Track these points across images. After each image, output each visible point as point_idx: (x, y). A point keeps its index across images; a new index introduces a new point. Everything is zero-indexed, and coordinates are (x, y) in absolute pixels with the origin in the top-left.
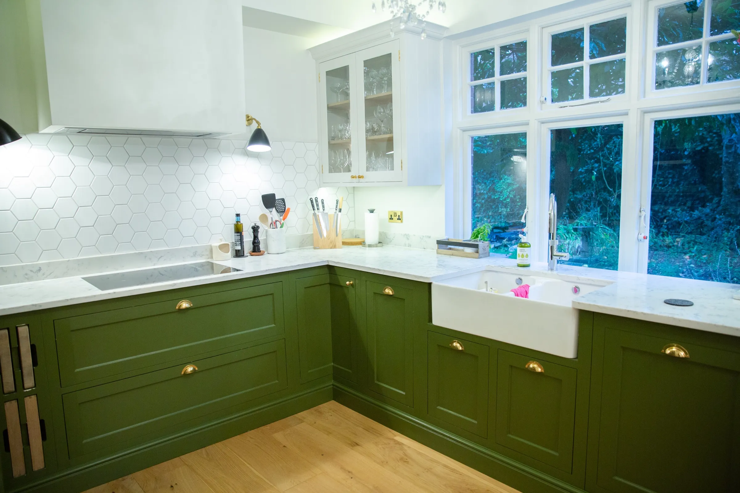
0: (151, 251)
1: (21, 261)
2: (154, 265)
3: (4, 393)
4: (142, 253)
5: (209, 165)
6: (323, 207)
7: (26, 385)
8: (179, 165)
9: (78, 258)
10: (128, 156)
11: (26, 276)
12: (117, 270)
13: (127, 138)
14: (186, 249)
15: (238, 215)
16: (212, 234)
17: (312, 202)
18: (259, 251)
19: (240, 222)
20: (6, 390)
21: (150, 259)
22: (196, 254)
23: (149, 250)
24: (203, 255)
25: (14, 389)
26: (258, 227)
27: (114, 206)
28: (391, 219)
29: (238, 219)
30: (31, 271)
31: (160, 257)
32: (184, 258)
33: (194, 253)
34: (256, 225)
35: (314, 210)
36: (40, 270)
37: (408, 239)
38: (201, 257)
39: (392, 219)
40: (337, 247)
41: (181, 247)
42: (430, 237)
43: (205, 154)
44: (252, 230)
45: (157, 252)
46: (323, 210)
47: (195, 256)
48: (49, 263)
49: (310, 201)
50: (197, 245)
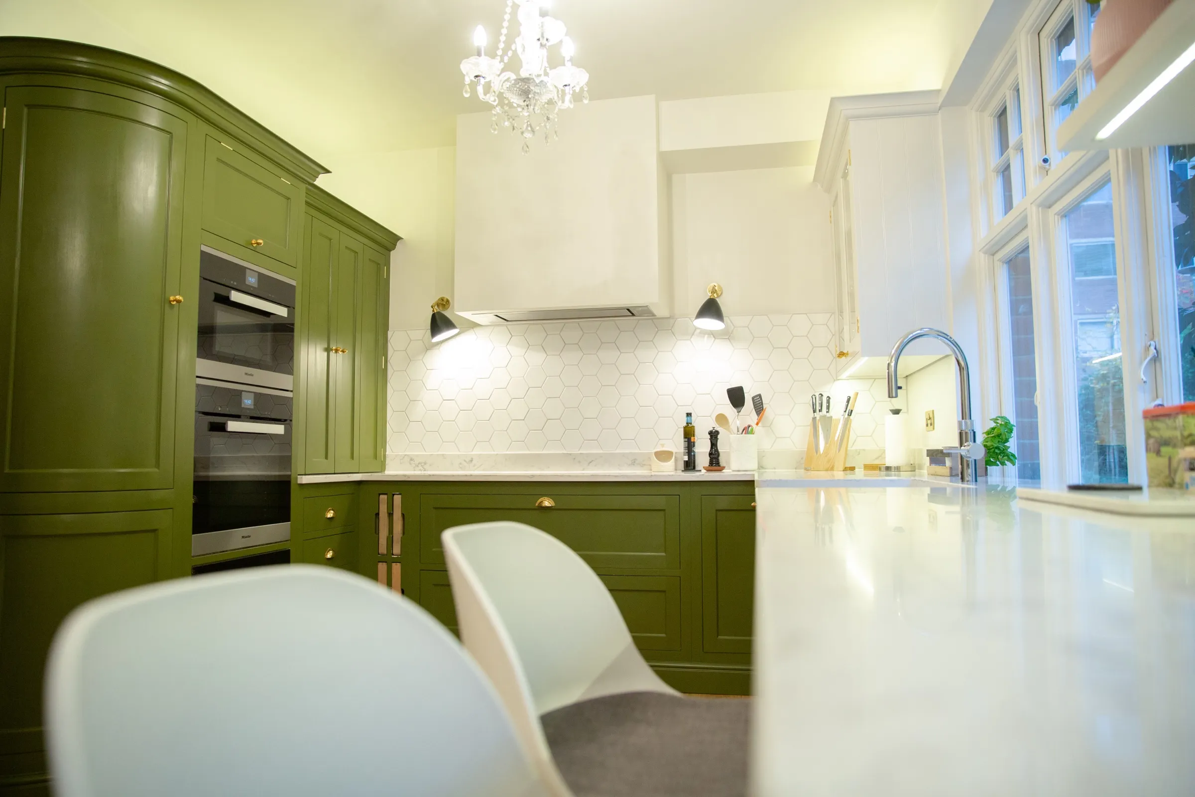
0: (581, 453)
1: (459, 450)
2: (583, 470)
3: (379, 554)
4: (570, 454)
5: (659, 352)
6: (828, 407)
7: (394, 552)
8: (621, 353)
9: (508, 453)
10: (564, 344)
11: (461, 466)
12: (543, 470)
13: (563, 324)
14: (623, 455)
15: (689, 415)
16: (660, 439)
17: (813, 400)
18: (718, 464)
19: (691, 424)
20: (380, 552)
21: (579, 462)
22: (634, 462)
23: (579, 452)
24: (645, 465)
25: (385, 552)
26: (717, 433)
27: (546, 398)
29: (688, 420)
30: (465, 461)
31: (590, 461)
32: (619, 465)
33: (633, 461)
34: (715, 429)
35: (815, 413)
36: (472, 461)
38: (642, 466)
39: (928, 425)
40: (835, 468)
41: (618, 451)
43: (654, 337)
44: (709, 437)
45: (588, 455)
46: (827, 412)
47: (634, 465)
48: (481, 454)
49: (811, 399)
50: (637, 451)
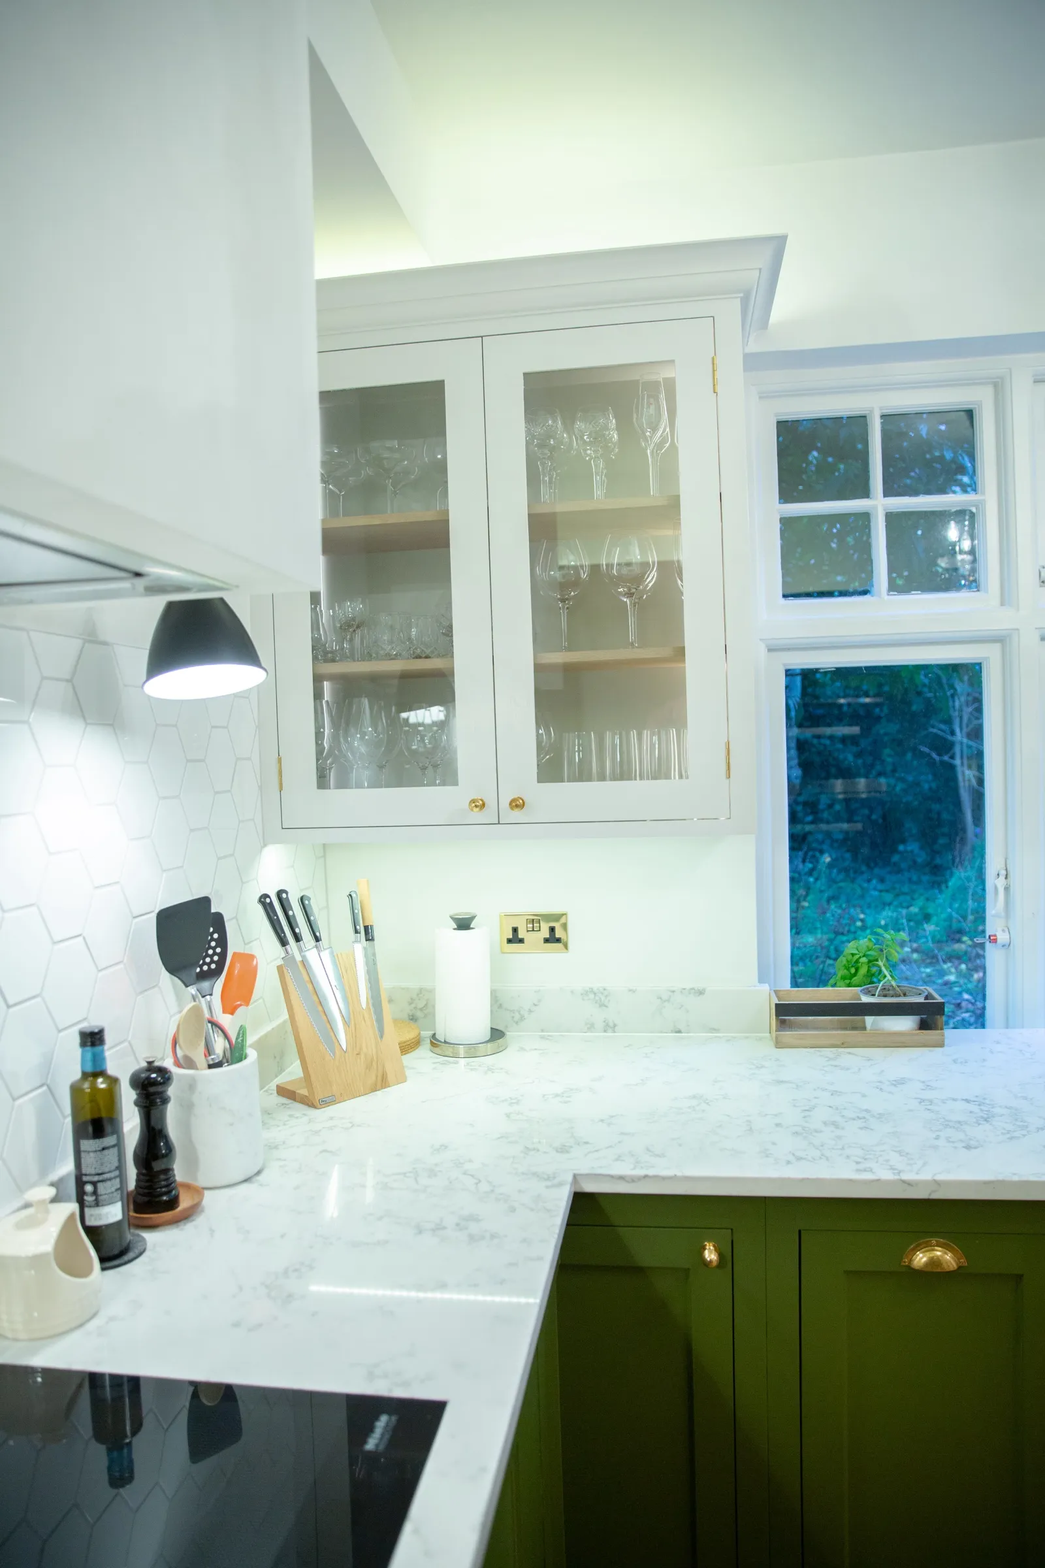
6: (312, 926)
15: (91, 1038)
17: (268, 907)
18: (171, 1193)
19: (101, 1069)
26: (167, 1076)
28: (515, 938)
29: (93, 1057)
34: (153, 1063)
35: (283, 942)
37: (602, 1005)
39: (521, 941)
40: (390, 1079)
42: (701, 992)
46: (317, 940)
49: (260, 908)
